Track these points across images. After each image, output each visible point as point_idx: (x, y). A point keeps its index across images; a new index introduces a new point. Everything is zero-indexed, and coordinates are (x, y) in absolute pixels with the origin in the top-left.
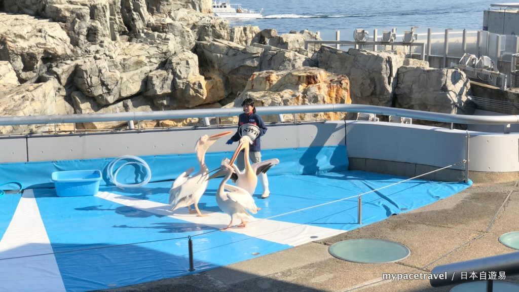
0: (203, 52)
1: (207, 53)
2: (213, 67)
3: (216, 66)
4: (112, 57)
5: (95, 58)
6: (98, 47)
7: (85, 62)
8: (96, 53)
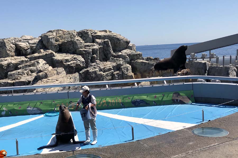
0: (133, 65)
1: (134, 65)
2: (137, 70)
3: (138, 69)
4: (100, 67)
5: (94, 68)
6: (95, 64)
7: (90, 69)
8: (94, 66)
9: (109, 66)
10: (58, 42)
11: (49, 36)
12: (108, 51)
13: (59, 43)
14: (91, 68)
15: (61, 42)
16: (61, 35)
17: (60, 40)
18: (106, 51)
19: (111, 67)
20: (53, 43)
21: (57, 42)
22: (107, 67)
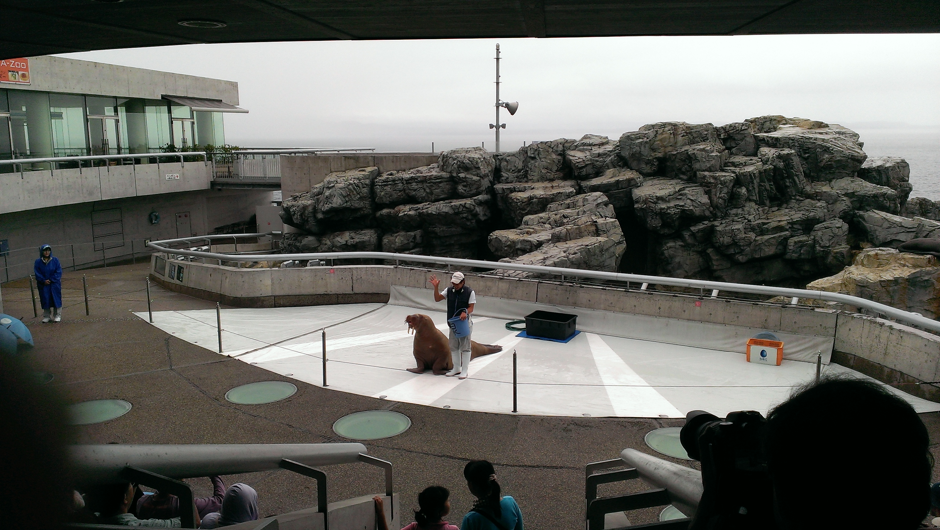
0: (855, 223)
4: (750, 221)
5: (733, 221)
7: (722, 223)
8: (735, 216)
9: (780, 221)
10: (656, 153)
12: (788, 181)
13: (659, 155)
14: (724, 221)
15: (663, 154)
18: (782, 179)
19: (784, 223)
20: (644, 155)
22: (774, 221)
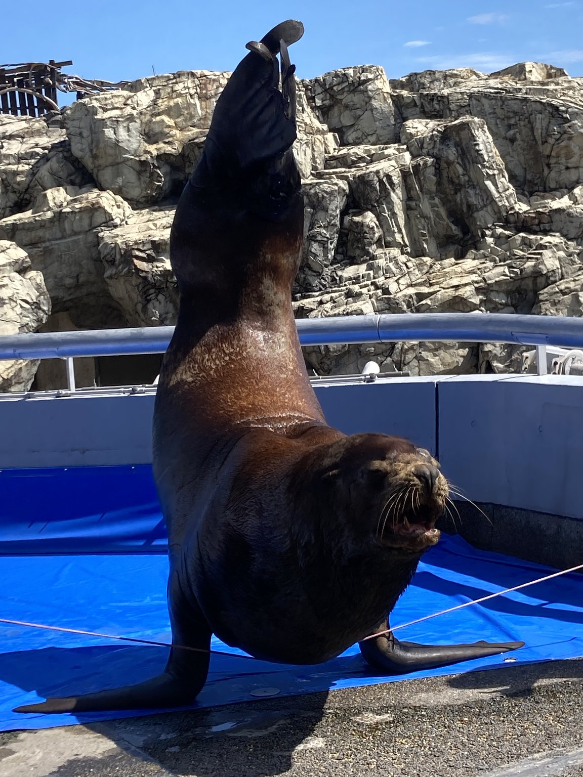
4: (386, 291)
5: (349, 294)
6: (362, 269)
7: (321, 303)
8: (354, 284)
9: (457, 287)
10: (161, 145)
11: (105, 110)
12: (471, 192)
13: (168, 149)
14: (327, 297)
15: (177, 145)
16: (179, 100)
17: (175, 132)
18: (458, 188)
19: (467, 292)
20: (127, 152)
21: (156, 142)
22: (444, 288)
